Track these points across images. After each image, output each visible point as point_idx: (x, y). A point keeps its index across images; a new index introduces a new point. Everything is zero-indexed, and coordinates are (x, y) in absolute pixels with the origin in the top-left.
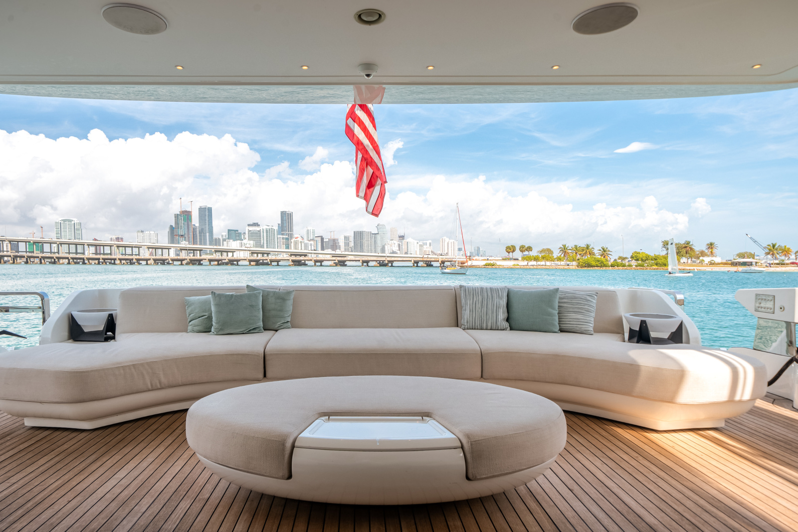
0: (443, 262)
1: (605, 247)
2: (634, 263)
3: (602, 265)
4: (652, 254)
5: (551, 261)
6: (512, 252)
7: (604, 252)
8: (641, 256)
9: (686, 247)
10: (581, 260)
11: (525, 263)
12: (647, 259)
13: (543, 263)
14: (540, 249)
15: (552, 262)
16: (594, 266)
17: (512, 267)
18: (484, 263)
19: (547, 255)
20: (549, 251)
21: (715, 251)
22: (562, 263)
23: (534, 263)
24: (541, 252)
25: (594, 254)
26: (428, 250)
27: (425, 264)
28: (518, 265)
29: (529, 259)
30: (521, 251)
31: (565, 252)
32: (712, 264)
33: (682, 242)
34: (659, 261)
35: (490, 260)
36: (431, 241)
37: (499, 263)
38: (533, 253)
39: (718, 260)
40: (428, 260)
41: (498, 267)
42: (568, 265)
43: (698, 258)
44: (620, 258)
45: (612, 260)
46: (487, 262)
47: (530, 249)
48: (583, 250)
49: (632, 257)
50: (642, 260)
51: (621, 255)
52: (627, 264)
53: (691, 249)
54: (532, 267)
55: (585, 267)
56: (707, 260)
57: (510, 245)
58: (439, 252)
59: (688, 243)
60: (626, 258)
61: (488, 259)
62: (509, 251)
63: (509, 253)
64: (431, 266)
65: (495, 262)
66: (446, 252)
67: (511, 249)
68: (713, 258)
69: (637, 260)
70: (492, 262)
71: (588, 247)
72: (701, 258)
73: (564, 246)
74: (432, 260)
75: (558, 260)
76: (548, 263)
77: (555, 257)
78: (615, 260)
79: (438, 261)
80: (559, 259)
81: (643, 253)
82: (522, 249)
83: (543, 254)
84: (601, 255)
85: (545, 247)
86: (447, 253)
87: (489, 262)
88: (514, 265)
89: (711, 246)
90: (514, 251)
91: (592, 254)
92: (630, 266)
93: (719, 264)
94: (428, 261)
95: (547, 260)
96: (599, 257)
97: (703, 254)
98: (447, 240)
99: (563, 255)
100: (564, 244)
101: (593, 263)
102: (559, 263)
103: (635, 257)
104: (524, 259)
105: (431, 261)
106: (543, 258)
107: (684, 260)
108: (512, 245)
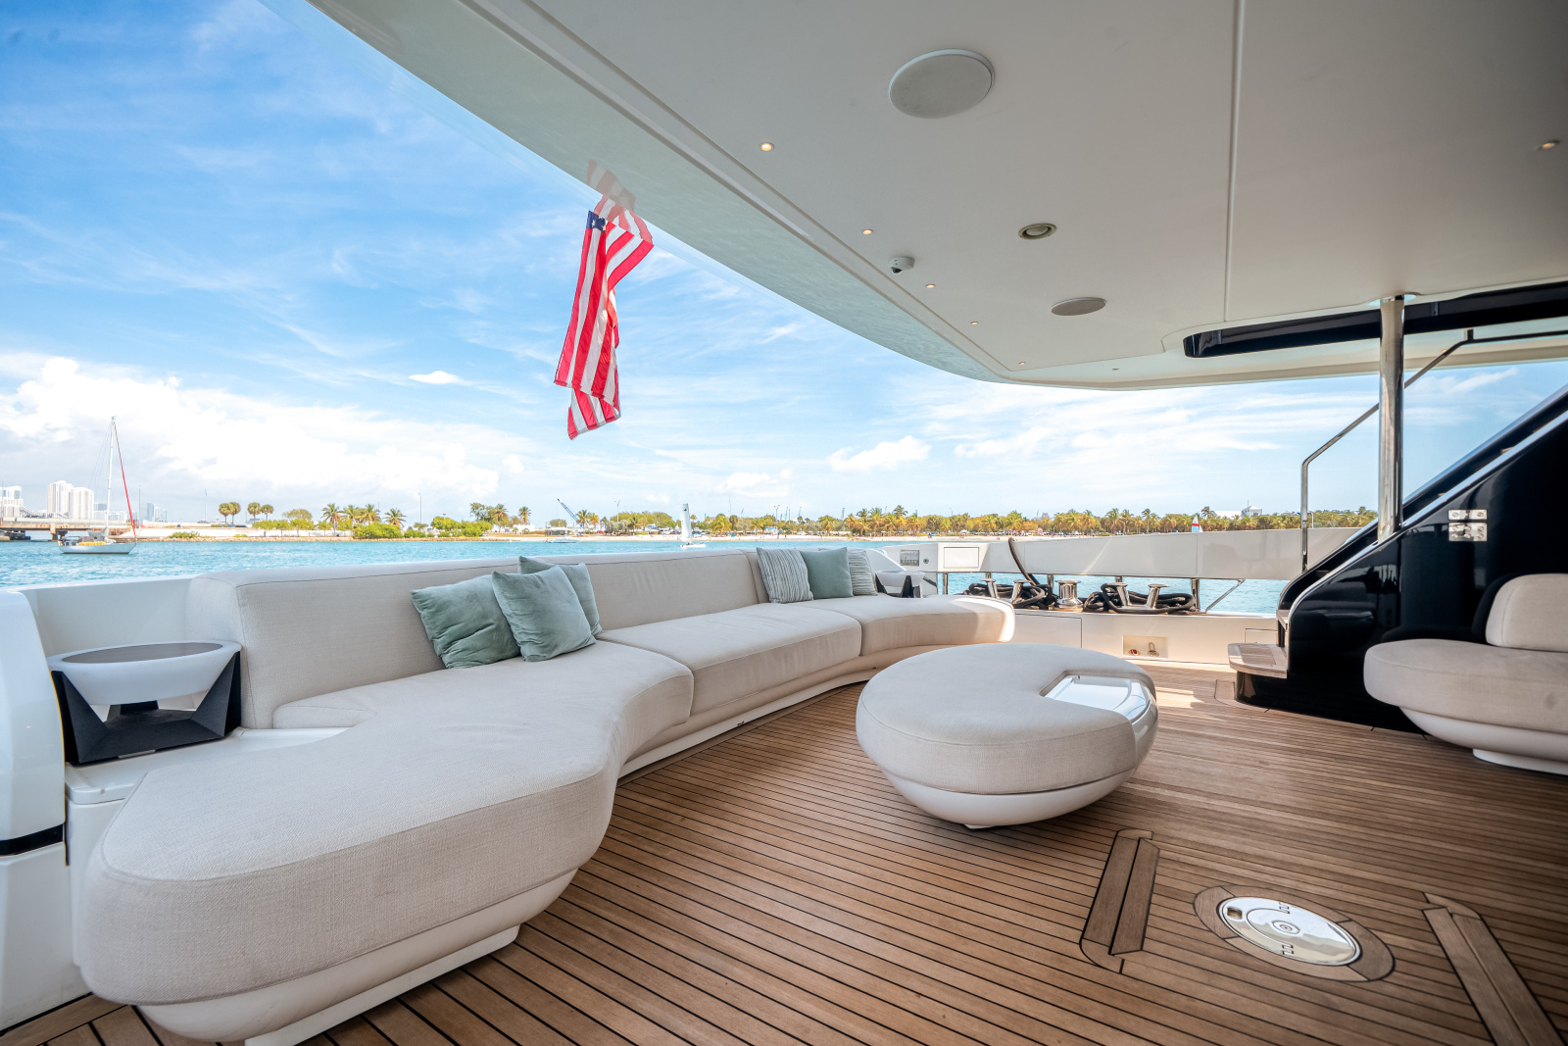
0: (62, 532)
1: (395, 508)
2: (436, 532)
3: (392, 535)
4: (458, 521)
5: (310, 529)
6: (233, 514)
7: (395, 515)
8: (445, 523)
9: (498, 512)
10: (359, 528)
11: (260, 532)
12: (453, 528)
13: (294, 532)
14: (289, 509)
15: (311, 531)
16: (380, 537)
17: (233, 539)
18: (171, 532)
19: (301, 518)
20: (306, 514)
21: (528, 517)
22: (328, 532)
23: (278, 532)
24: (290, 514)
25: (378, 519)
26: (12, 505)
27: (7, 535)
28: (245, 536)
29: (268, 525)
30: (251, 513)
31: (334, 515)
32: (526, 533)
33: (494, 505)
34: (468, 530)
35: (184, 527)
36: (19, 488)
37: (203, 533)
38: (276, 516)
39: (532, 528)
40: (17, 526)
41: (202, 540)
42: (338, 536)
43: (511, 526)
44: (417, 525)
45: (405, 529)
46: (178, 531)
47: (268, 509)
48: (363, 513)
49: (433, 524)
50: (446, 528)
51: (419, 521)
52: (427, 533)
53: (505, 515)
54: (272, 539)
55: (366, 538)
56: (521, 528)
57: (228, 502)
58: (44, 511)
59: (501, 507)
60: (425, 525)
61: (179, 526)
62: (226, 511)
63: (226, 515)
64: (28, 539)
65: (196, 531)
66: (64, 510)
67: (230, 509)
68: (527, 527)
69: (440, 528)
70: (188, 531)
71: (370, 508)
72: (515, 526)
73: (332, 506)
74: (29, 526)
75: (320, 528)
76: (303, 533)
77: (316, 523)
78: (410, 528)
79: (49, 529)
80: (323, 526)
81: (447, 518)
82: (254, 509)
83: (294, 519)
84: (391, 521)
85: (298, 507)
86: (67, 514)
87: (182, 531)
88: (237, 536)
89: (524, 511)
90: (236, 512)
91: (376, 519)
92: (430, 536)
93: (532, 533)
94: (16, 530)
95: (302, 528)
96: (388, 523)
97: (515, 520)
98: (69, 487)
99: (329, 521)
100: (332, 503)
101: (378, 533)
102: (322, 532)
103: (437, 524)
104: (256, 526)
105: (23, 530)
106: (294, 524)
107: (496, 528)
108: (233, 501)
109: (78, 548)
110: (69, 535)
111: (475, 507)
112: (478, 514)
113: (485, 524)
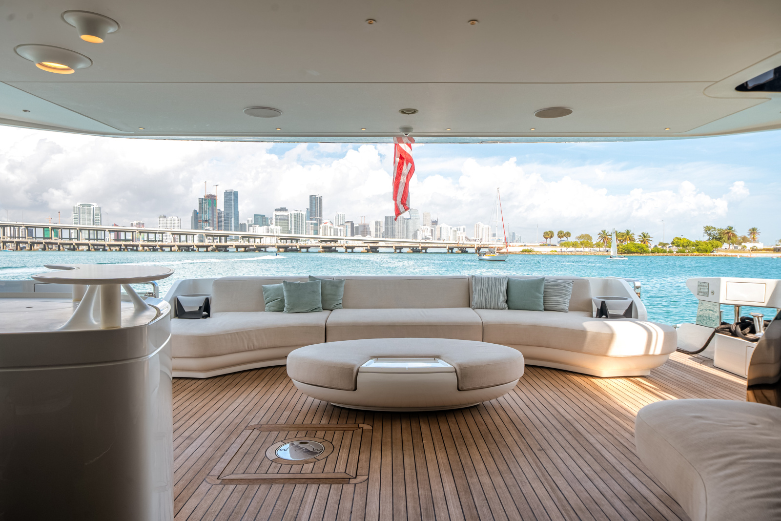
0: (479, 249)
1: (645, 232)
2: (675, 249)
3: (642, 251)
4: (693, 240)
5: (590, 247)
6: (550, 238)
7: (645, 238)
8: (682, 242)
9: (728, 233)
10: (620, 246)
11: (564, 249)
12: (688, 245)
13: (582, 249)
14: (579, 235)
15: (591, 249)
16: (634, 253)
17: (550, 253)
18: (521, 249)
19: (585, 240)
20: (588, 237)
21: (757, 236)
22: (602, 249)
23: (572, 249)
24: (580, 238)
25: (634, 240)
26: (462, 235)
27: (460, 250)
28: (556, 251)
29: (567, 245)
30: (559, 237)
31: (605, 237)
32: (754, 250)
33: (724, 227)
34: (701, 247)
35: (528, 246)
36: (464, 227)
37: (536, 249)
38: (572, 239)
39: (760, 246)
40: (463, 246)
41: (535, 253)
42: (607, 251)
43: (740, 244)
44: (660, 244)
45: (652, 246)
46: (525, 248)
47: (568, 235)
48: (623, 236)
49: (673, 243)
50: (683, 246)
51: (662, 241)
52: (668, 250)
53: (734, 235)
54: (570, 253)
55: (625, 253)
56: (749, 246)
57: (548, 231)
58: (473, 238)
59: (730, 228)
60: (667, 244)
61: (525, 245)
62: (547, 236)
63: (547, 238)
64: (467, 252)
65: (532, 248)
66: (480, 237)
67: (548, 235)
68: (756, 244)
69: (678, 246)
70: (529, 248)
71: (628, 232)
72: (743, 244)
73: (604, 232)
74: (468, 246)
75: (597, 247)
76: (587, 250)
77: (594, 243)
78: (656, 246)
79: (474, 247)
80: (598, 245)
81: (684, 239)
82: (561, 235)
83: (582, 240)
84: (642, 241)
85: (584, 233)
86: (481, 239)
87: (526, 248)
88: (552, 251)
89: (753, 231)
90: (552, 237)
91: (632, 239)
92: (671, 252)
93: (761, 250)
94: (463, 247)
95: (586, 246)
96: (639, 243)
97: (745, 239)
98: (481, 225)
99: (602, 241)
100: (604, 229)
101: (633, 249)
102: (598, 249)
103: (676, 243)
104: (562, 245)
105: (466, 248)
106: (582, 244)
107: (726, 246)
108: (550, 230)
109: (485, 257)
110: (482, 250)
111: (707, 229)
112: (710, 235)
113: (715, 242)
